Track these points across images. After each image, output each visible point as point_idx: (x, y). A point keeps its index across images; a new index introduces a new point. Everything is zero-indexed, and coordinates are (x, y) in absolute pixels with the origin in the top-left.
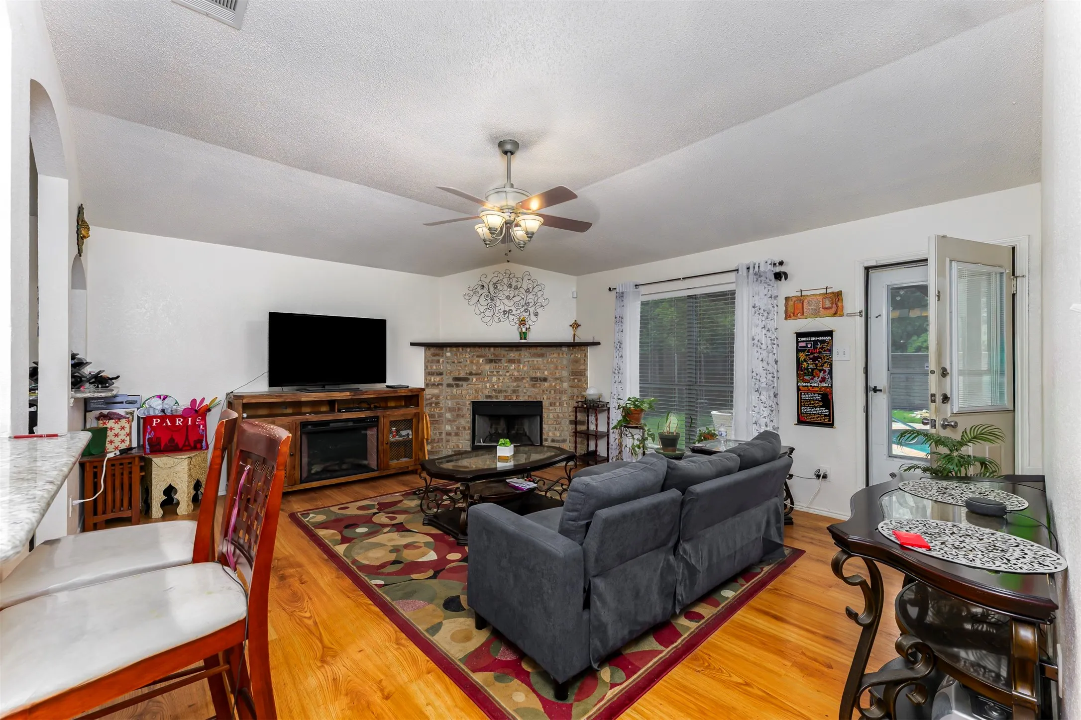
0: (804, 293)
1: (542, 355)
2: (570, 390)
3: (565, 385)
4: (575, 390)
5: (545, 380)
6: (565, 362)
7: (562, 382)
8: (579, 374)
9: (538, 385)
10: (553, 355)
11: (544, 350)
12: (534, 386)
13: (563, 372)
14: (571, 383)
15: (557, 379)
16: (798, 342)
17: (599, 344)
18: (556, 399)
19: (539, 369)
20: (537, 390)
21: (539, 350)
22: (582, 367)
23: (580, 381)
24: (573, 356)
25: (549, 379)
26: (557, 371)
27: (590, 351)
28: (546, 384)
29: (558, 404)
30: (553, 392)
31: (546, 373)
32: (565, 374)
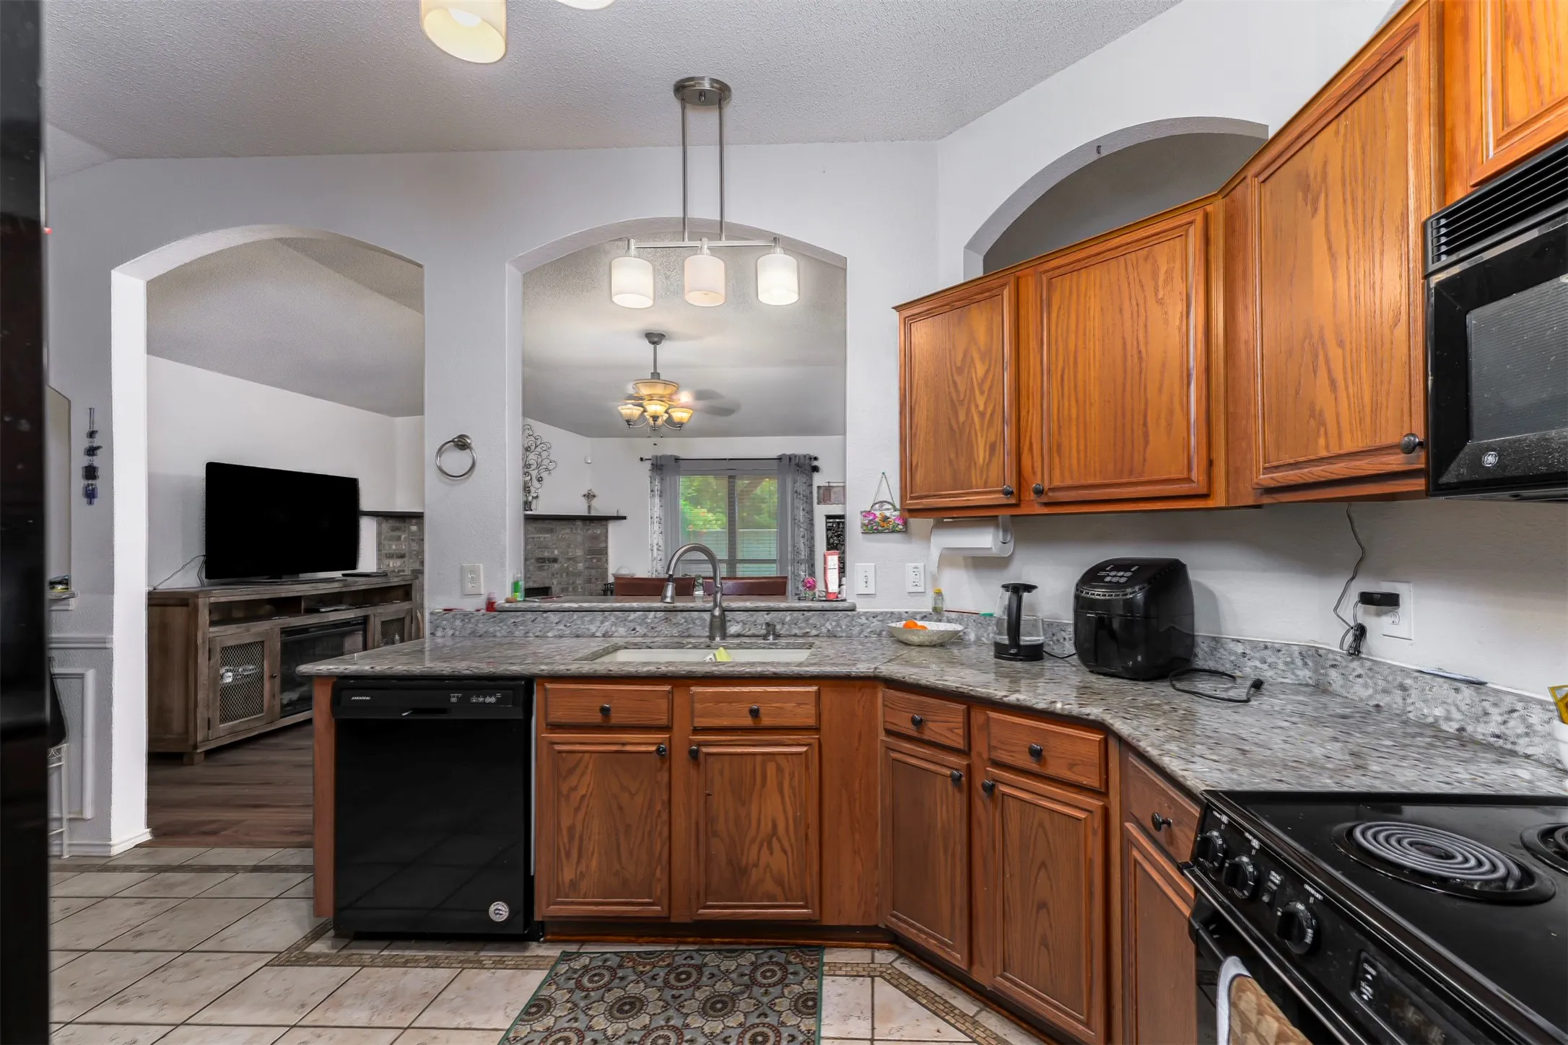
0: (831, 484)
1: (551, 531)
2: (586, 572)
3: (580, 566)
4: (593, 572)
5: (555, 560)
6: (579, 539)
7: (577, 562)
8: (598, 553)
9: (546, 568)
10: (565, 531)
11: (554, 524)
12: (541, 569)
13: (577, 551)
14: (587, 565)
15: (569, 559)
16: (827, 523)
17: (624, 518)
18: (568, 584)
19: (546, 547)
20: (544, 574)
21: (546, 525)
22: (603, 545)
23: (599, 560)
24: (590, 532)
25: (561, 559)
26: (570, 550)
27: (612, 527)
28: (556, 566)
29: (571, 589)
30: (564, 575)
31: (556, 552)
32: (579, 553)
